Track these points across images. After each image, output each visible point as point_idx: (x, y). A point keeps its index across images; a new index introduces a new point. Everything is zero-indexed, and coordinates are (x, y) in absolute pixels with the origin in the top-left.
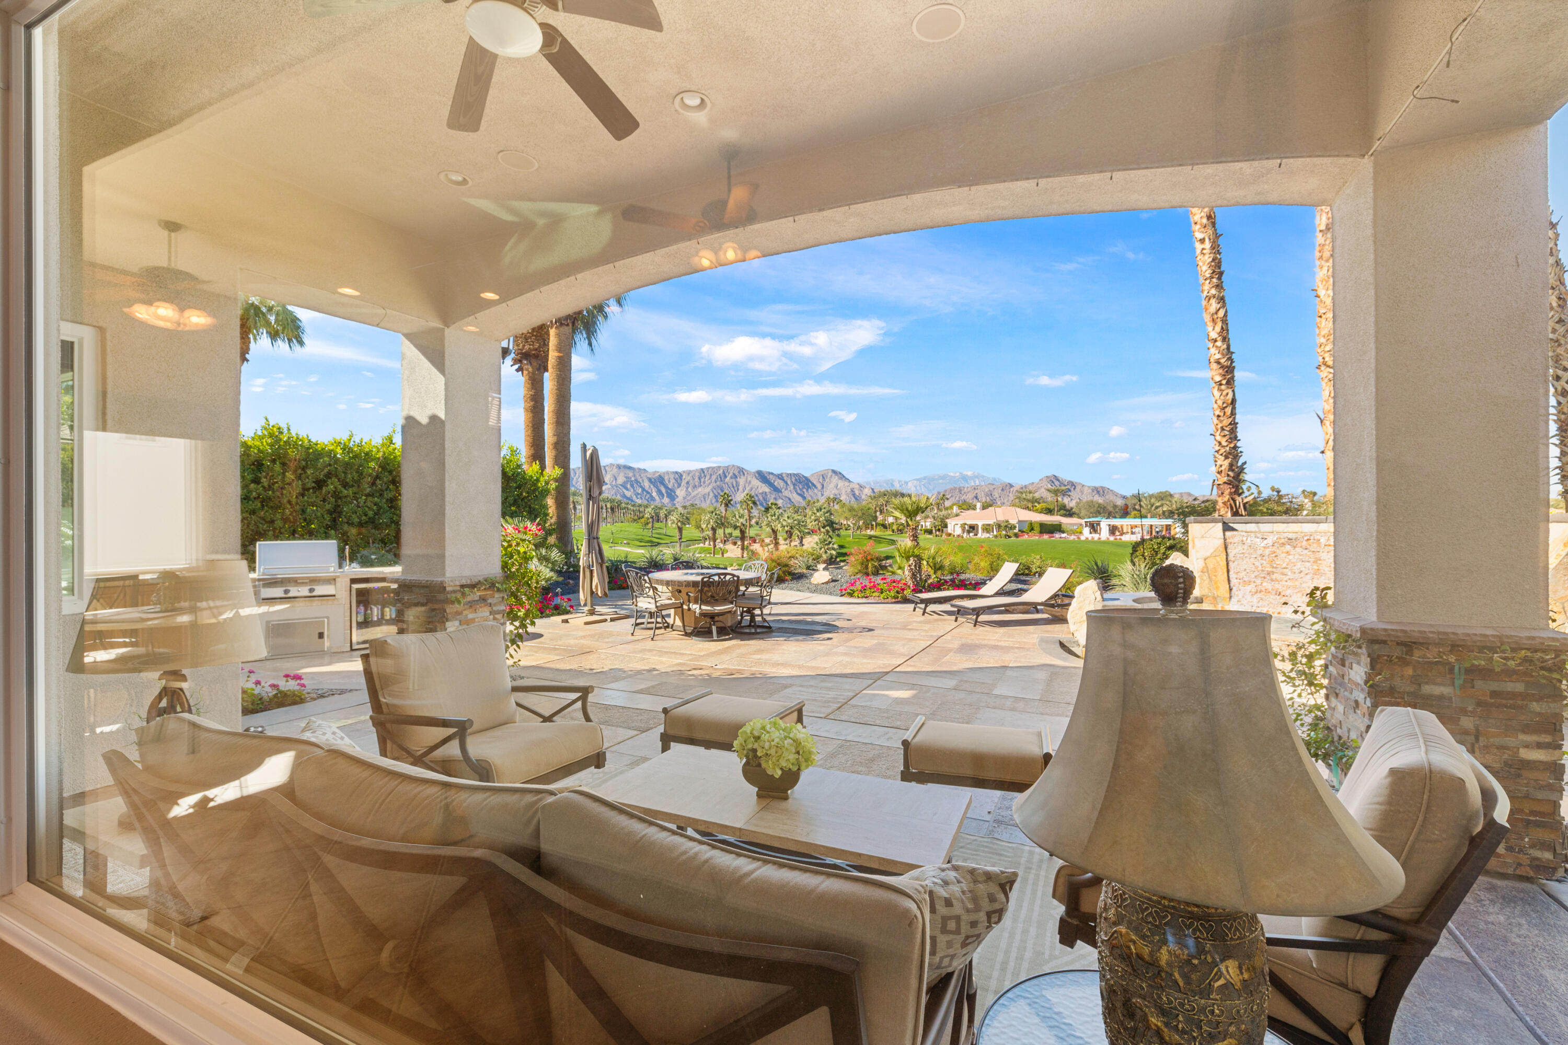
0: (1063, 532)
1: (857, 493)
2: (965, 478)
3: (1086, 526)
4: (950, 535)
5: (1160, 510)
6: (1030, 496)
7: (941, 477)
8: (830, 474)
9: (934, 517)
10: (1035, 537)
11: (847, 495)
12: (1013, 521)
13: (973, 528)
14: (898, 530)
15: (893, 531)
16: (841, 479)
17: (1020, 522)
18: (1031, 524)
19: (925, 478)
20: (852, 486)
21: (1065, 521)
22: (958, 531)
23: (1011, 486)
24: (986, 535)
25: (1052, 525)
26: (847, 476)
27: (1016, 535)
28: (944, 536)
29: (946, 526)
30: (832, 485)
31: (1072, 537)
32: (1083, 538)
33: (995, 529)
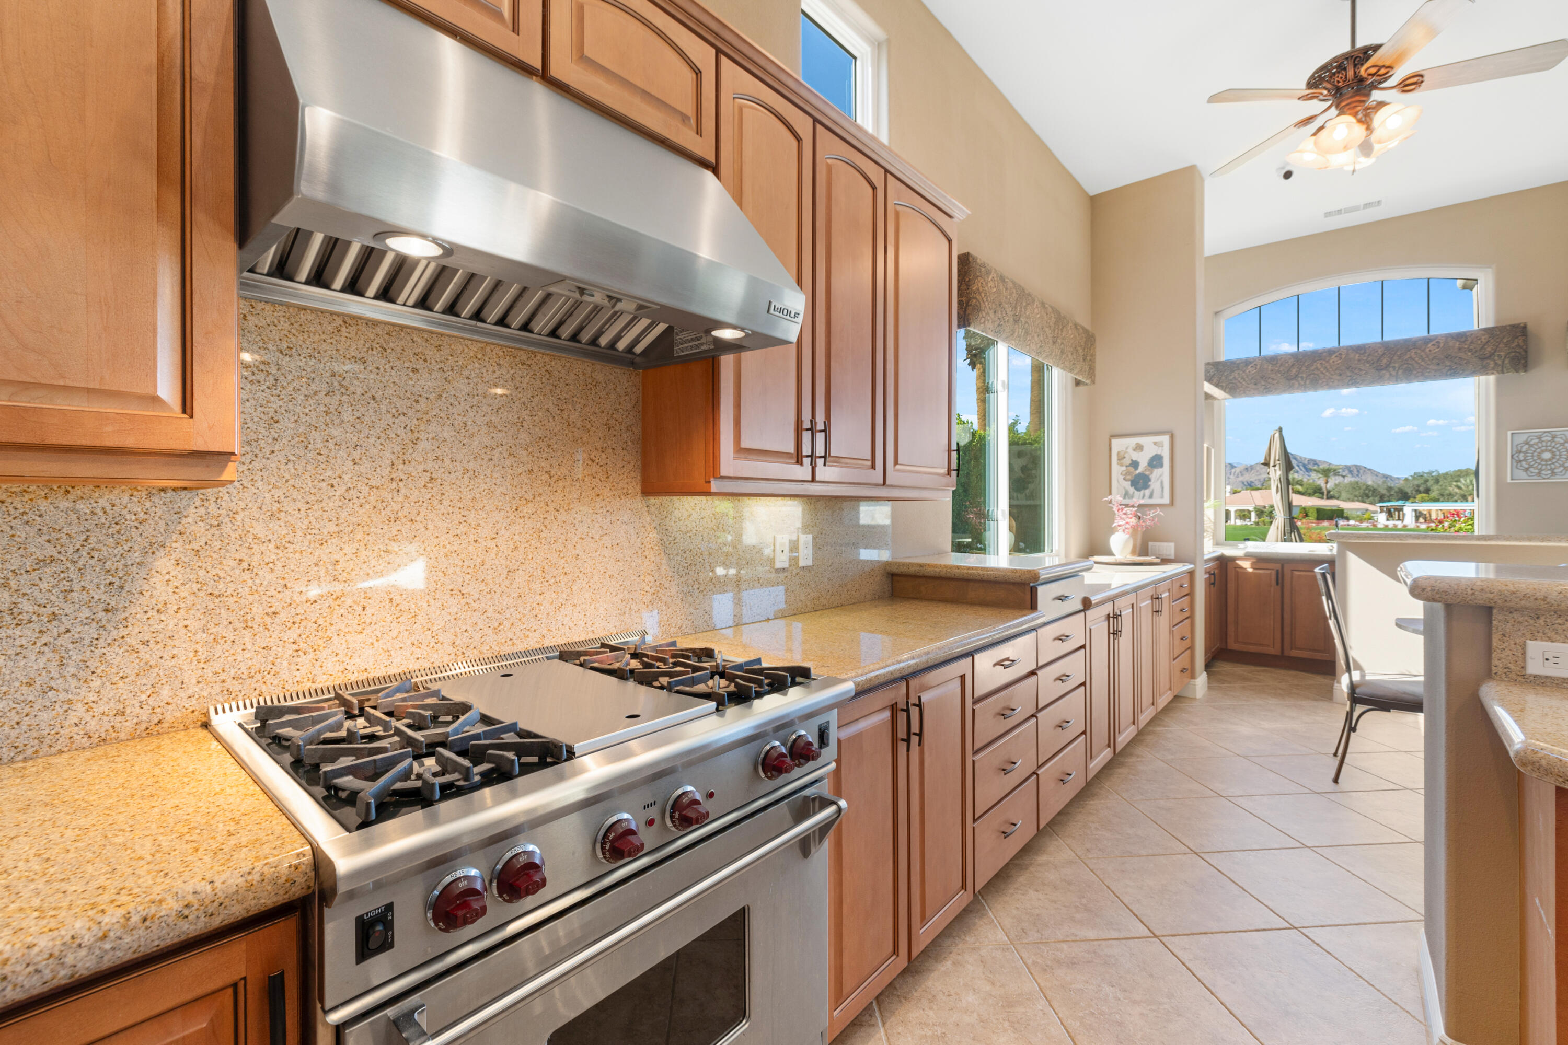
0: (1347, 519)
3: (1382, 511)
18: (1304, 509)
21: (1343, 504)
24: (1239, 522)
25: (1332, 511)
31: (1364, 525)
32: (1379, 525)
33: (1253, 515)
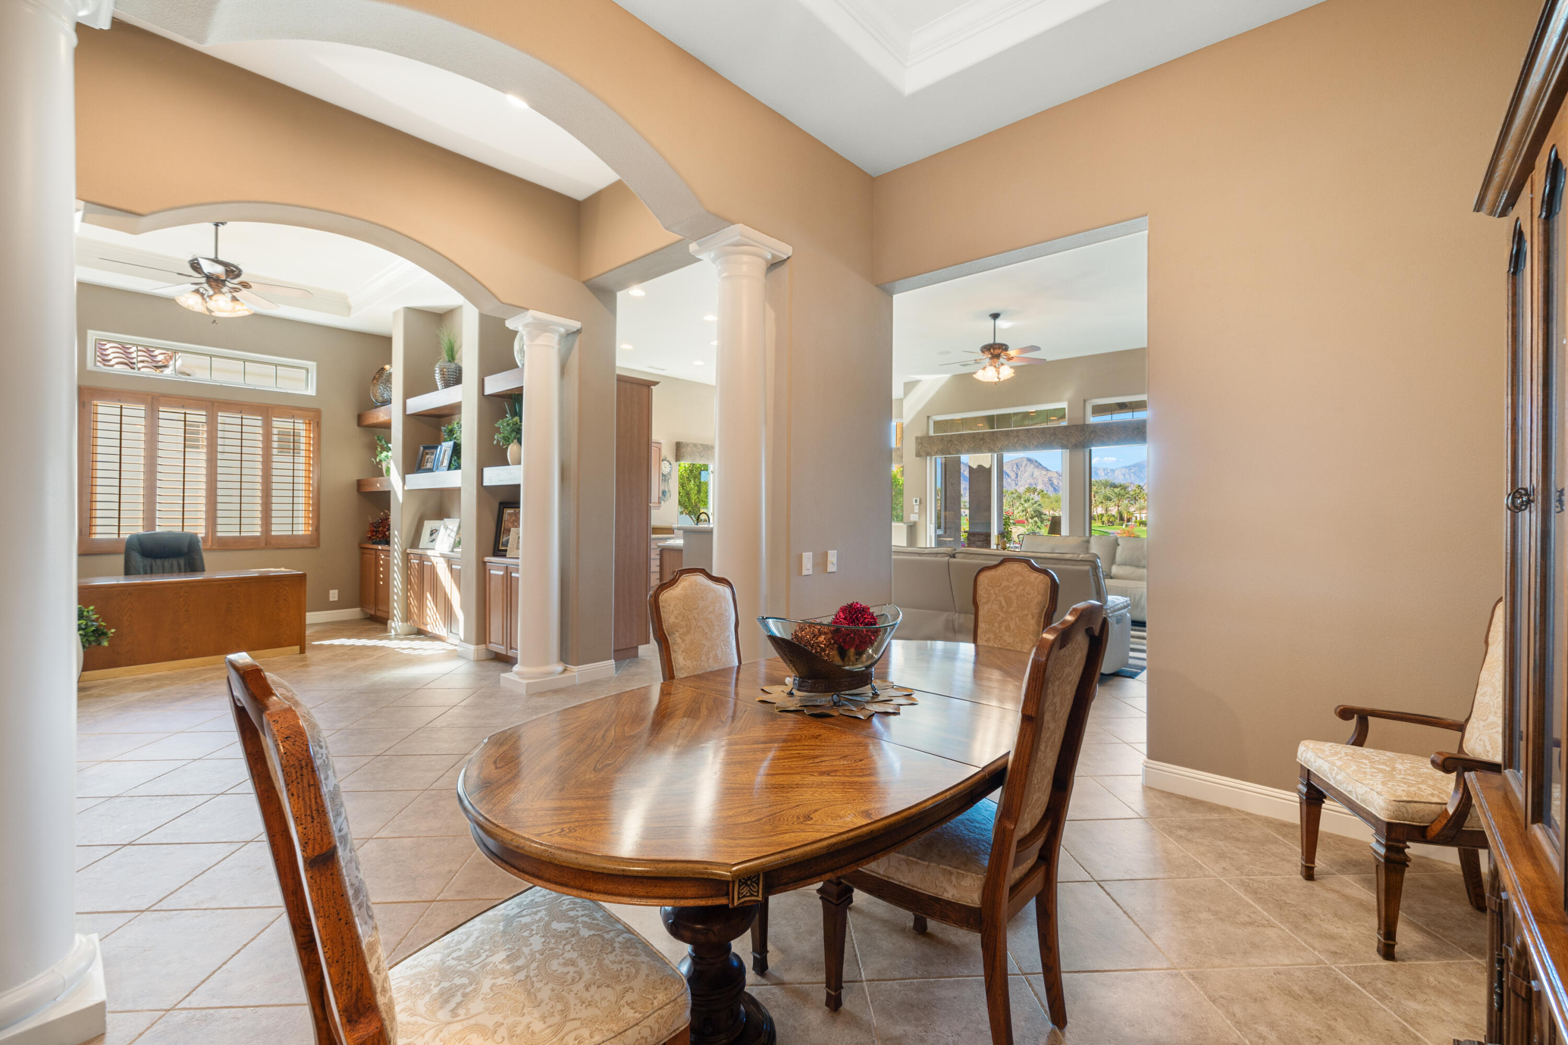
1: (1055, 482)
8: (1025, 462)
11: (1045, 484)
15: (1103, 523)
16: (1037, 467)
20: (1049, 474)
26: (1044, 465)
30: (1027, 474)
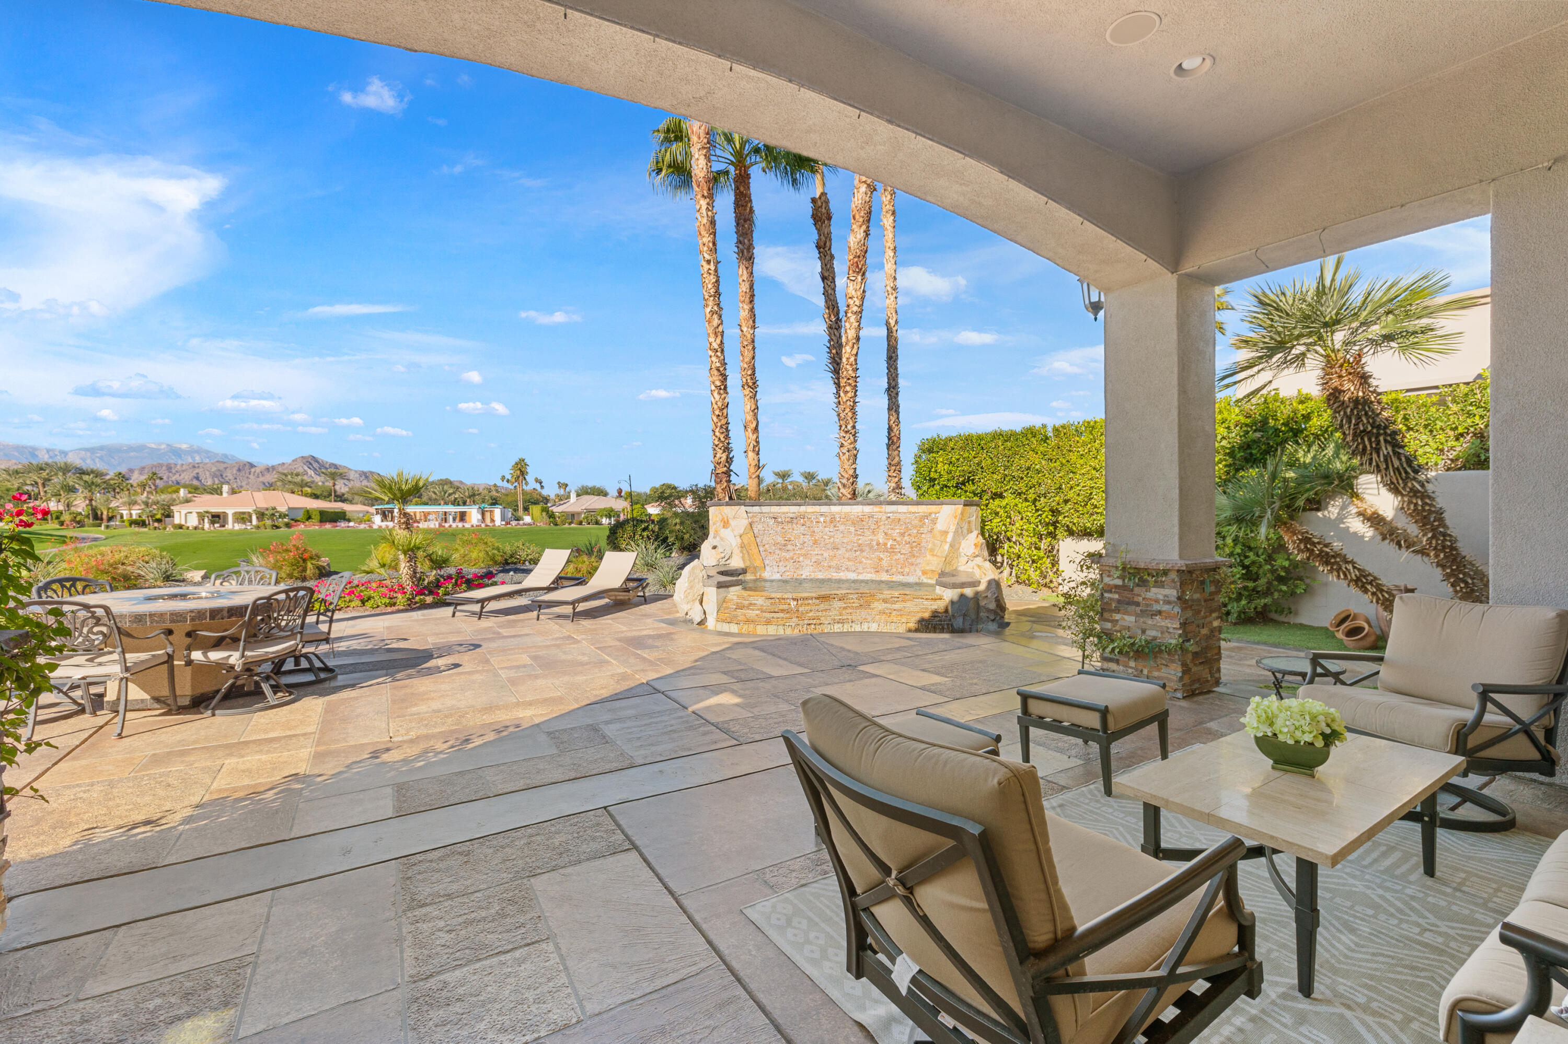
0: (349, 521)
2: (177, 452)
3: (377, 513)
4: (181, 527)
5: (452, 498)
6: (298, 479)
7: (131, 449)
9: (146, 504)
10: (314, 527)
12: (283, 509)
13: (217, 518)
14: (74, 520)
17: (289, 508)
18: (308, 511)
19: (102, 448)
21: (346, 507)
22: (193, 521)
23: (252, 466)
24: (237, 527)
25: (335, 513)
27: (288, 525)
28: (170, 529)
29: (169, 515)
31: (362, 526)
32: (375, 527)
33: (254, 518)
